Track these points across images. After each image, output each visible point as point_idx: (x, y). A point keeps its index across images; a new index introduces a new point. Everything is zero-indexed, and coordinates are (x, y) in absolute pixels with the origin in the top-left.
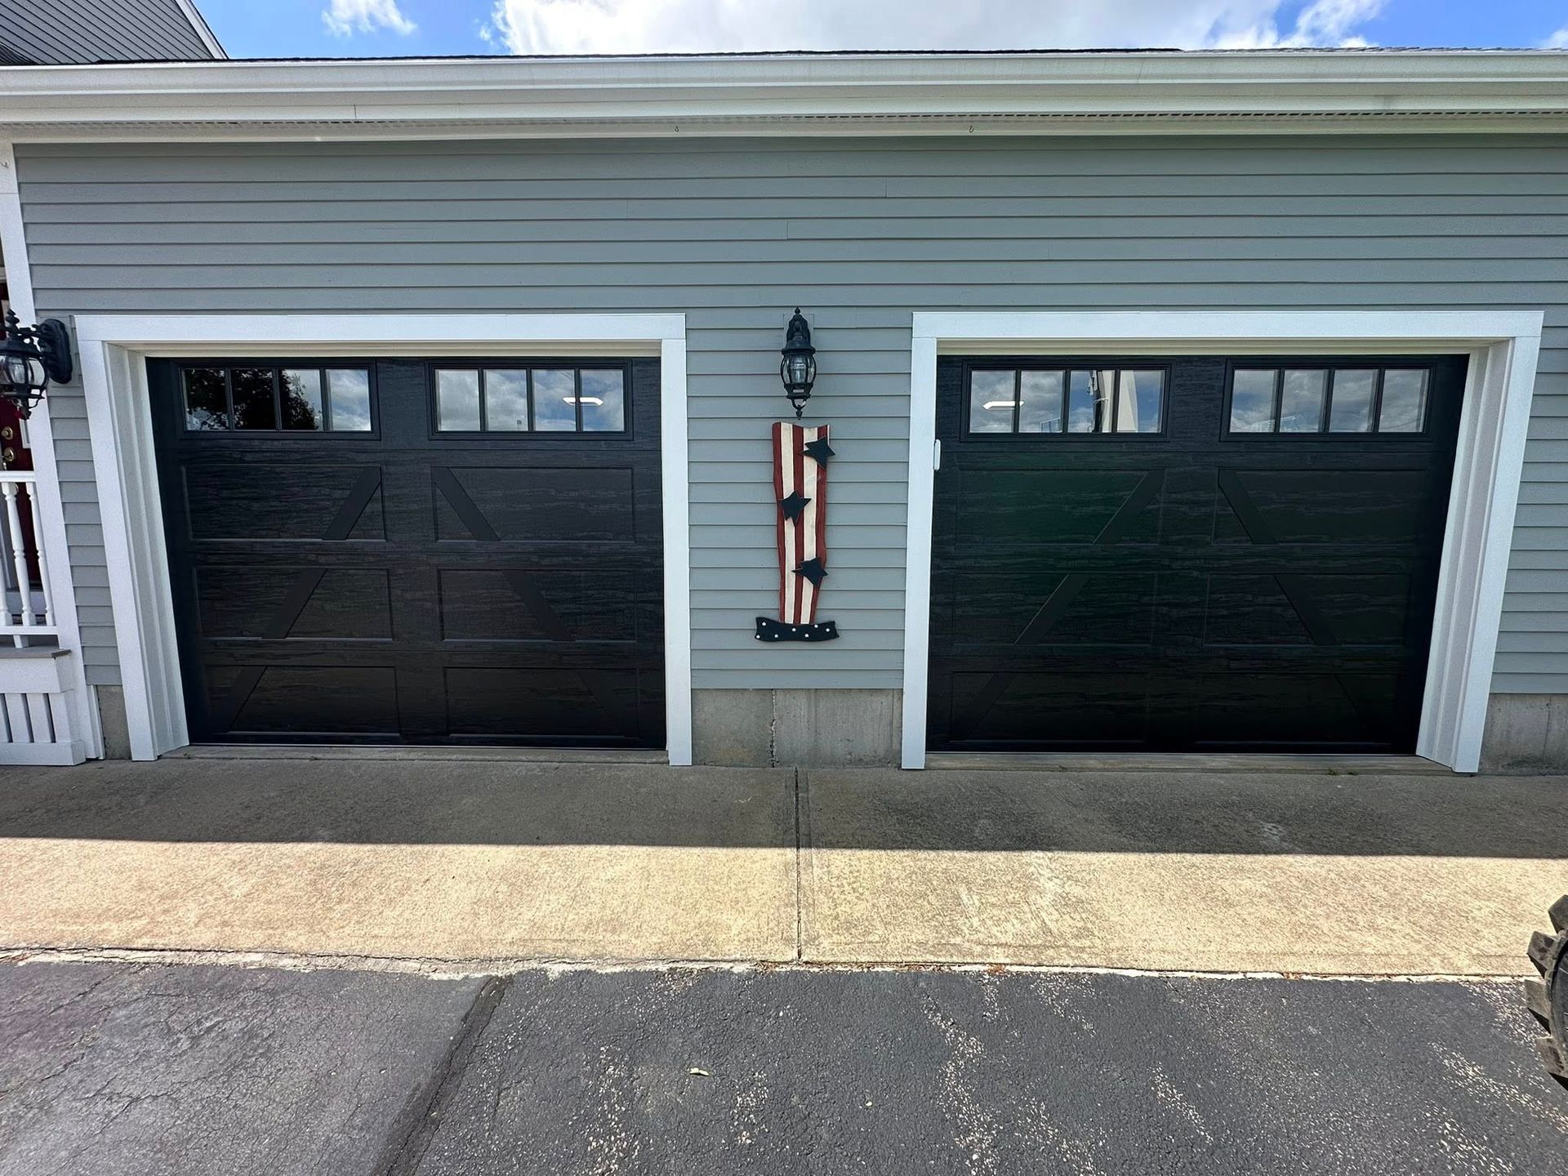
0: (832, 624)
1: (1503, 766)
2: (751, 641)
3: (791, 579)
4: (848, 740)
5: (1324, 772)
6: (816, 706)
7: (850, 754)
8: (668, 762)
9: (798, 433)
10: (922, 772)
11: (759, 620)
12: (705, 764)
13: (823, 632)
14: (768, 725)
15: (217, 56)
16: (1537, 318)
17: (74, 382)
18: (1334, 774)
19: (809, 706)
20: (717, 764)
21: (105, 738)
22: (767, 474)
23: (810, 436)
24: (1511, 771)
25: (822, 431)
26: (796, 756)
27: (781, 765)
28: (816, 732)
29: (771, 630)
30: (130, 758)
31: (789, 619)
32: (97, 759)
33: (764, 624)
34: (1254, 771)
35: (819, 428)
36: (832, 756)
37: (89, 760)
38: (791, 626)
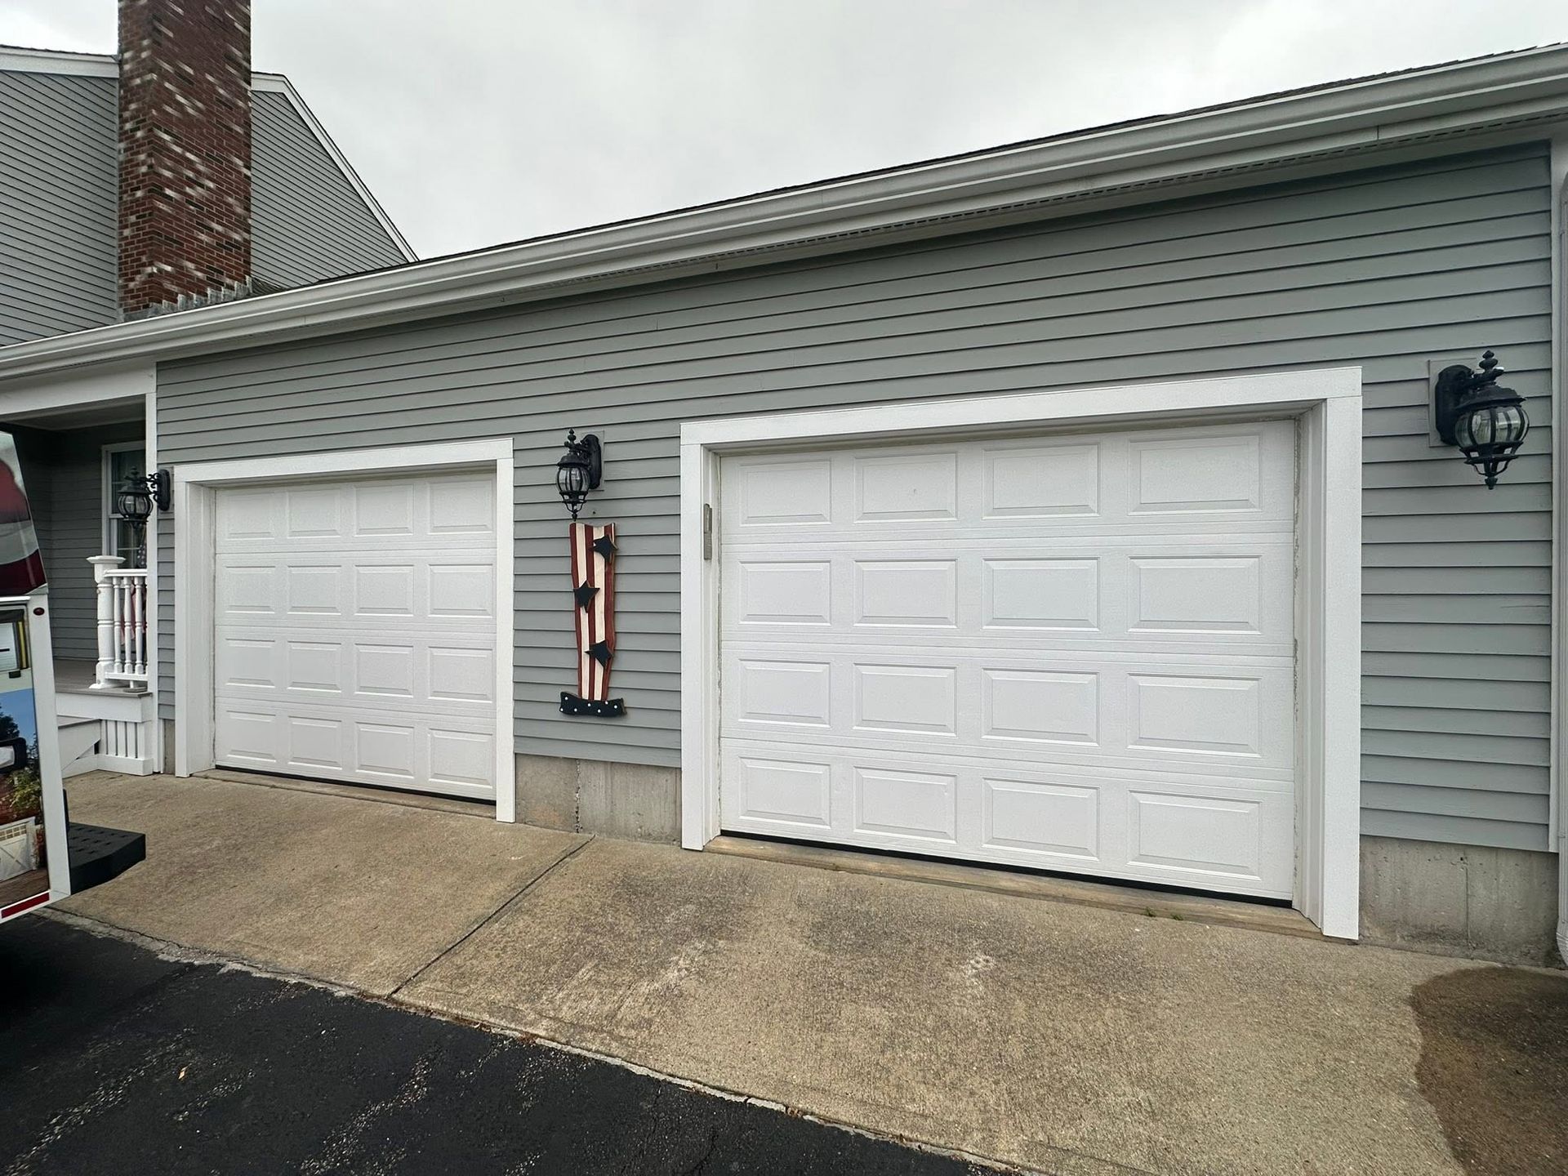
0: (620, 702)
1: (1403, 937)
2: (556, 713)
3: (586, 660)
4: (639, 814)
5: (1141, 911)
6: (612, 779)
7: (641, 828)
8: (496, 818)
9: (589, 531)
10: (699, 854)
11: (563, 695)
12: (525, 823)
13: (612, 710)
14: (574, 792)
15: (411, 260)
16: (1352, 376)
17: (170, 511)
18: (1151, 916)
19: (606, 777)
20: (535, 824)
21: (166, 758)
22: (566, 567)
23: (599, 534)
24: (1417, 946)
25: (607, 529)
26: (596, 824)
27: (584, 831)
28: (612, 802)
29: (573, 706)
30: (173, 774)
31: (585, 695)
32: (159, 773)
33: (566, 698)
34: (1050, 898)
35: (605, 527)
36: (626, 828)
37: (154, 773)
38: (587, 702)
